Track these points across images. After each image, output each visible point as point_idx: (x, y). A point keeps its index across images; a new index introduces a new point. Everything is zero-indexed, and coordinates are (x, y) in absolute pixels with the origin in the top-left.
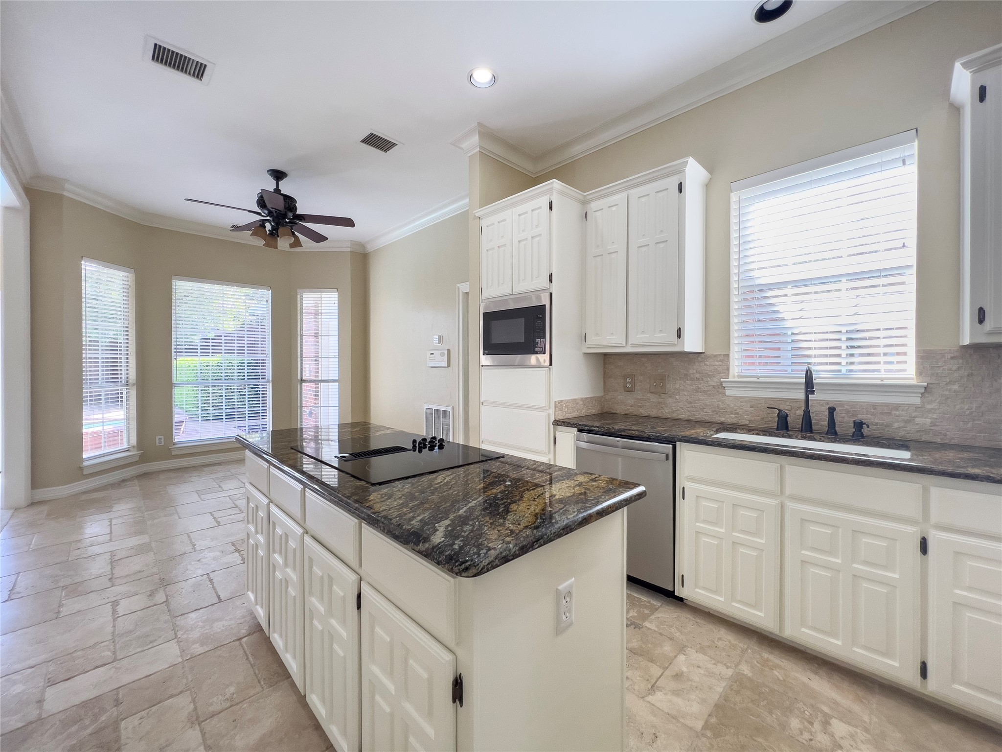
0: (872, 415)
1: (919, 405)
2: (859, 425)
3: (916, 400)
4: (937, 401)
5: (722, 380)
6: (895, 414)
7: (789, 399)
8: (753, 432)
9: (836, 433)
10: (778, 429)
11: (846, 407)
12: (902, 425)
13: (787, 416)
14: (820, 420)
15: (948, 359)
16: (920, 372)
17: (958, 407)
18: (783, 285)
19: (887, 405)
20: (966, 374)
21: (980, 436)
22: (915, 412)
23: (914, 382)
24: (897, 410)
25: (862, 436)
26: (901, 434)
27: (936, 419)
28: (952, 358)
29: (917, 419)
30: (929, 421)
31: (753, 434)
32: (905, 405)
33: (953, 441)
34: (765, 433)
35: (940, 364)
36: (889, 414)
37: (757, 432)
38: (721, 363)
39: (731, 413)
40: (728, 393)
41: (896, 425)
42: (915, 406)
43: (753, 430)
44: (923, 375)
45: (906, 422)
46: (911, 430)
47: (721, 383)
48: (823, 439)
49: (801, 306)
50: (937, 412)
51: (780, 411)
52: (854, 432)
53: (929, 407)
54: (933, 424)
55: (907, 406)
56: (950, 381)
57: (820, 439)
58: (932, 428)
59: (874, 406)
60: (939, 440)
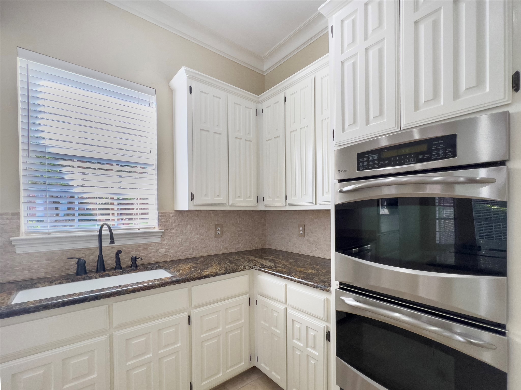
0: (138, 251)
1: (160, 242)
2: (134, 259)
3: (158, 240)
4: (167, 239)
5: (11, 238)
6: (150, 249)
7: (84, 248)
8: (55, 283)
9: (121, 268)
10: (77, 274)
11: (124, 248)
12: (153, 254)
13: (85, 262)
14: (110, 261)
15: (171, 217)
16: (160, 224)
17: (175, 241)
18: (70, 158)
19: (145, 244)
20: (177, 224)
21: (182, 254)
22: (158, 246)
23: (157, 229)
24: (150, 246)
25: (137, 266)
26: (152, 260)
27: (167, 248)
28: (172, 216)
29: (159, 250)
30: (164, 250)
31: (56, 284)
32: (154, 243)
33: (174, 258)
34: (67, 281)
35: (168, 219)
36: (147, 249)
37: (59, 281)
38: (8, 222)
39: (24, 269)
40: (18, 250)
41: (150, 255)
42: (158, 243)
43: (55, 281)
44: (161, 225)
45: (155, 252)
46: (157, 257)
47: (11, 242)
48: (114, 274)
49: (83, 176)
50: (167, 245)
51: (79, 259)
52: (132, 265)
53: (164, 242)
54: (166, 252)
55: (155, 243)
56: (172, 228)
57: (113, 274)
58: (166, 254)
59: (139, 246)
60: (168, 259)
